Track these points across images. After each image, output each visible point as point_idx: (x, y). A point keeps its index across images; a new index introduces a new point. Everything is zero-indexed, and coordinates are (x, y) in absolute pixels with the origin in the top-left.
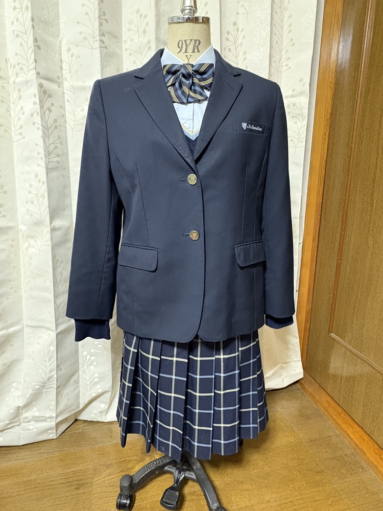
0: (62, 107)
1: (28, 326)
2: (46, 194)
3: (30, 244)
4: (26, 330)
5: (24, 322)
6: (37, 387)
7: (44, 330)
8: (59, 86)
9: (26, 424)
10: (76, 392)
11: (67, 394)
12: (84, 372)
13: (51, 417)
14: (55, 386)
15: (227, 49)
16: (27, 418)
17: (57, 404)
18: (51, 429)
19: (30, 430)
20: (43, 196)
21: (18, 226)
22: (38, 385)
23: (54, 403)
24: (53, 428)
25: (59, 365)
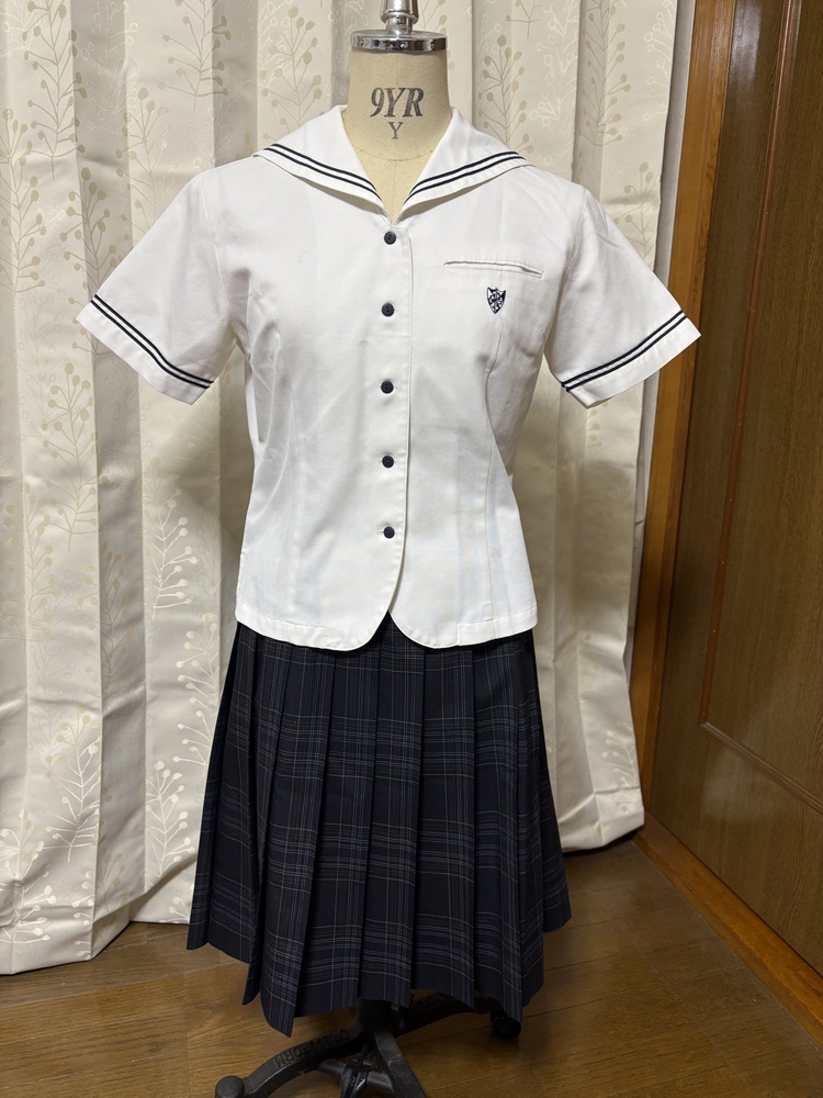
0: (126, 218)
1: (38, 701)
2: (91, 410)
3: (47, 518)
4: (32, 709)
5: (29, 692)
6: (55, 836)
7: (74, 710)
8: (120, 173)
9: (26, 924)
10: (138, 852)
11: (119, 856)
12: (156, 808)
13: (83, 909)
14: (95, 836)
15: (485, 96)
16: (30, 909)
17: (97, 878)
18: (80, 936)
19: (35, 937)
20: (84, 414)
21: (22, 478)
22: (59, 832)
23: (90, 876)
24: (86, 934)
25: (106, 789)
